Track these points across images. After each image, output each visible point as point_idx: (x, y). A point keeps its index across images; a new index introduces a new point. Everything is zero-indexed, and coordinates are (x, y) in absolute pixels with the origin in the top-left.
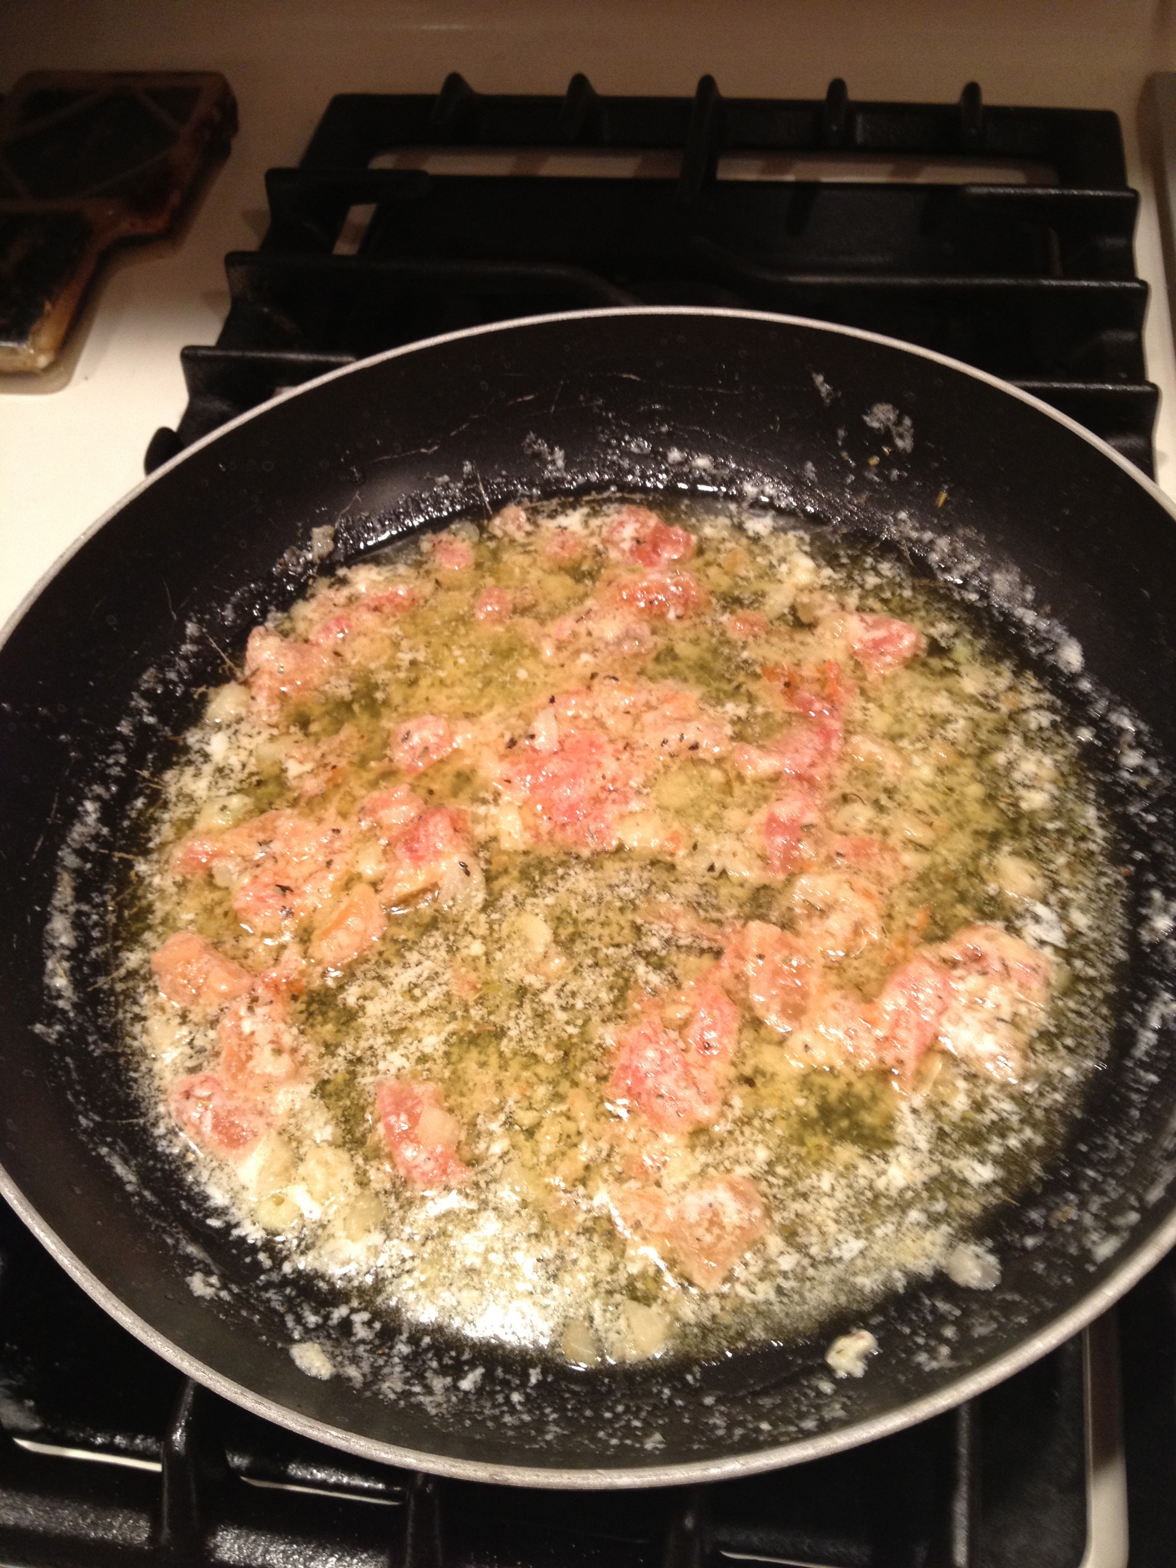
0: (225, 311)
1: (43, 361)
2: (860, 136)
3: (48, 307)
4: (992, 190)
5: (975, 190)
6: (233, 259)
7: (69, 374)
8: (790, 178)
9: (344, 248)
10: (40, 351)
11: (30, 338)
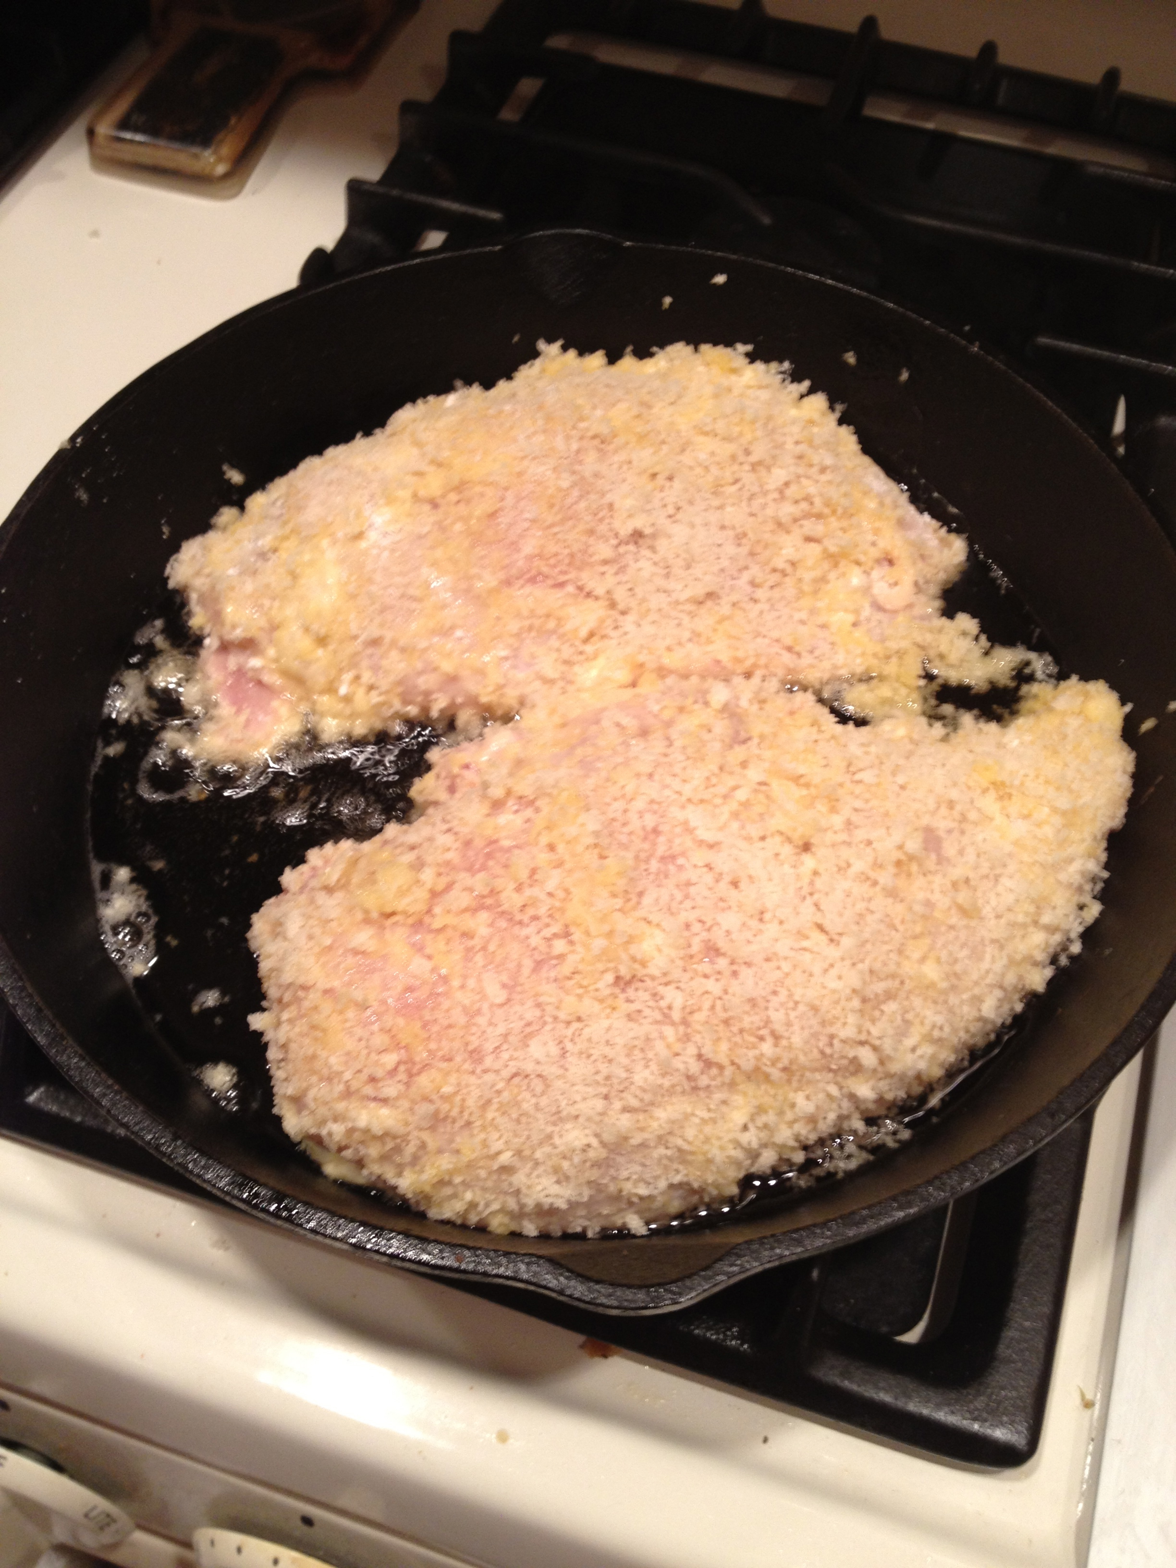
0: (391, 154)
1: (221, 169)
2: (1001, 99)
3: (233, 121)
4: (1108, 171)
5: (1092, 169)
6: (408, 107)
7: (242, 186)
8: (930, 125)
9: (508, 114)
10: (220, 160)
11: (213, 148)
